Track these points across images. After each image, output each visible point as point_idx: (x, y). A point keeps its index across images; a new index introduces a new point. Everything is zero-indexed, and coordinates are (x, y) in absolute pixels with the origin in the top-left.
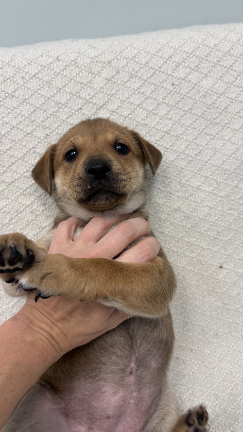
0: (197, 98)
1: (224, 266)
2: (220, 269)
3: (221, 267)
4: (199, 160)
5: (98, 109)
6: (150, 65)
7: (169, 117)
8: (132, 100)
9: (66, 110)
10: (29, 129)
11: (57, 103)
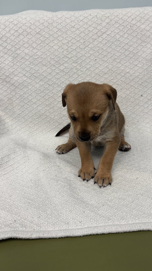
0: (139, 32)
1: (143, 96)
2: (141, 97)
3: (142, 96)
4: (138, 55)
5: (103, 34)
6: (123, 19)
7: (128, 38)
8: (115, 31)
9: (92, 33)
10: (78, 39)
11: (89, 31)
